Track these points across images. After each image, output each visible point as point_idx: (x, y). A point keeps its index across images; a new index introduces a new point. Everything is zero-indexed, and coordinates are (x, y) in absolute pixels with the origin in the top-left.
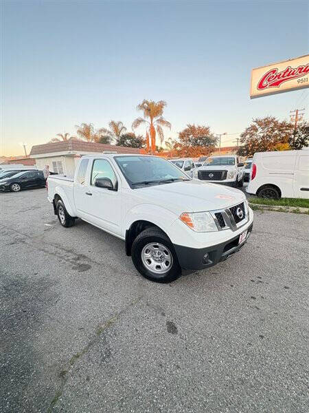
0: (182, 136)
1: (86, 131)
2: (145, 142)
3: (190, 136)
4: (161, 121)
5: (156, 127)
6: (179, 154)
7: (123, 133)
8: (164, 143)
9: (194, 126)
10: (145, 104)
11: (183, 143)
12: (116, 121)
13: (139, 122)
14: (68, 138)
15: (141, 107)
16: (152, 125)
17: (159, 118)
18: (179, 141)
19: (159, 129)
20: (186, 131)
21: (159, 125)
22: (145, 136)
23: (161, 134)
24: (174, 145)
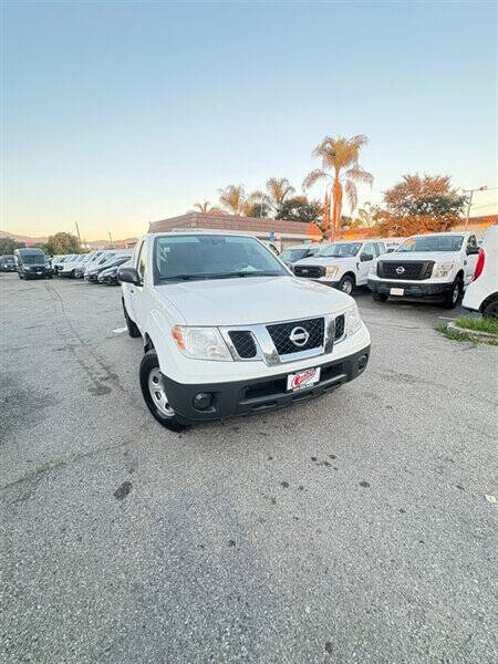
0: (392, 197)
1: (233, 198)
2: (322, 211)
3: (408, 197)
4: (355, 172)
5: (344, 184)
6: (383, 231)
7: (289, 197)
8: (356, 211)
9: (416, 178)
10: (328, 145)
11: (392, 211)
12: (278, 178)
13: (314, 177)
14: (208, 208)
15: (321, 150)
16: (337, 180)
17: (351, 166)
18: (384, 206)
19: (350, 186)
20: (399, 187)
21: (350, 179)
22: (323, 201)
23: (353, 195)
24: (373, 214)
